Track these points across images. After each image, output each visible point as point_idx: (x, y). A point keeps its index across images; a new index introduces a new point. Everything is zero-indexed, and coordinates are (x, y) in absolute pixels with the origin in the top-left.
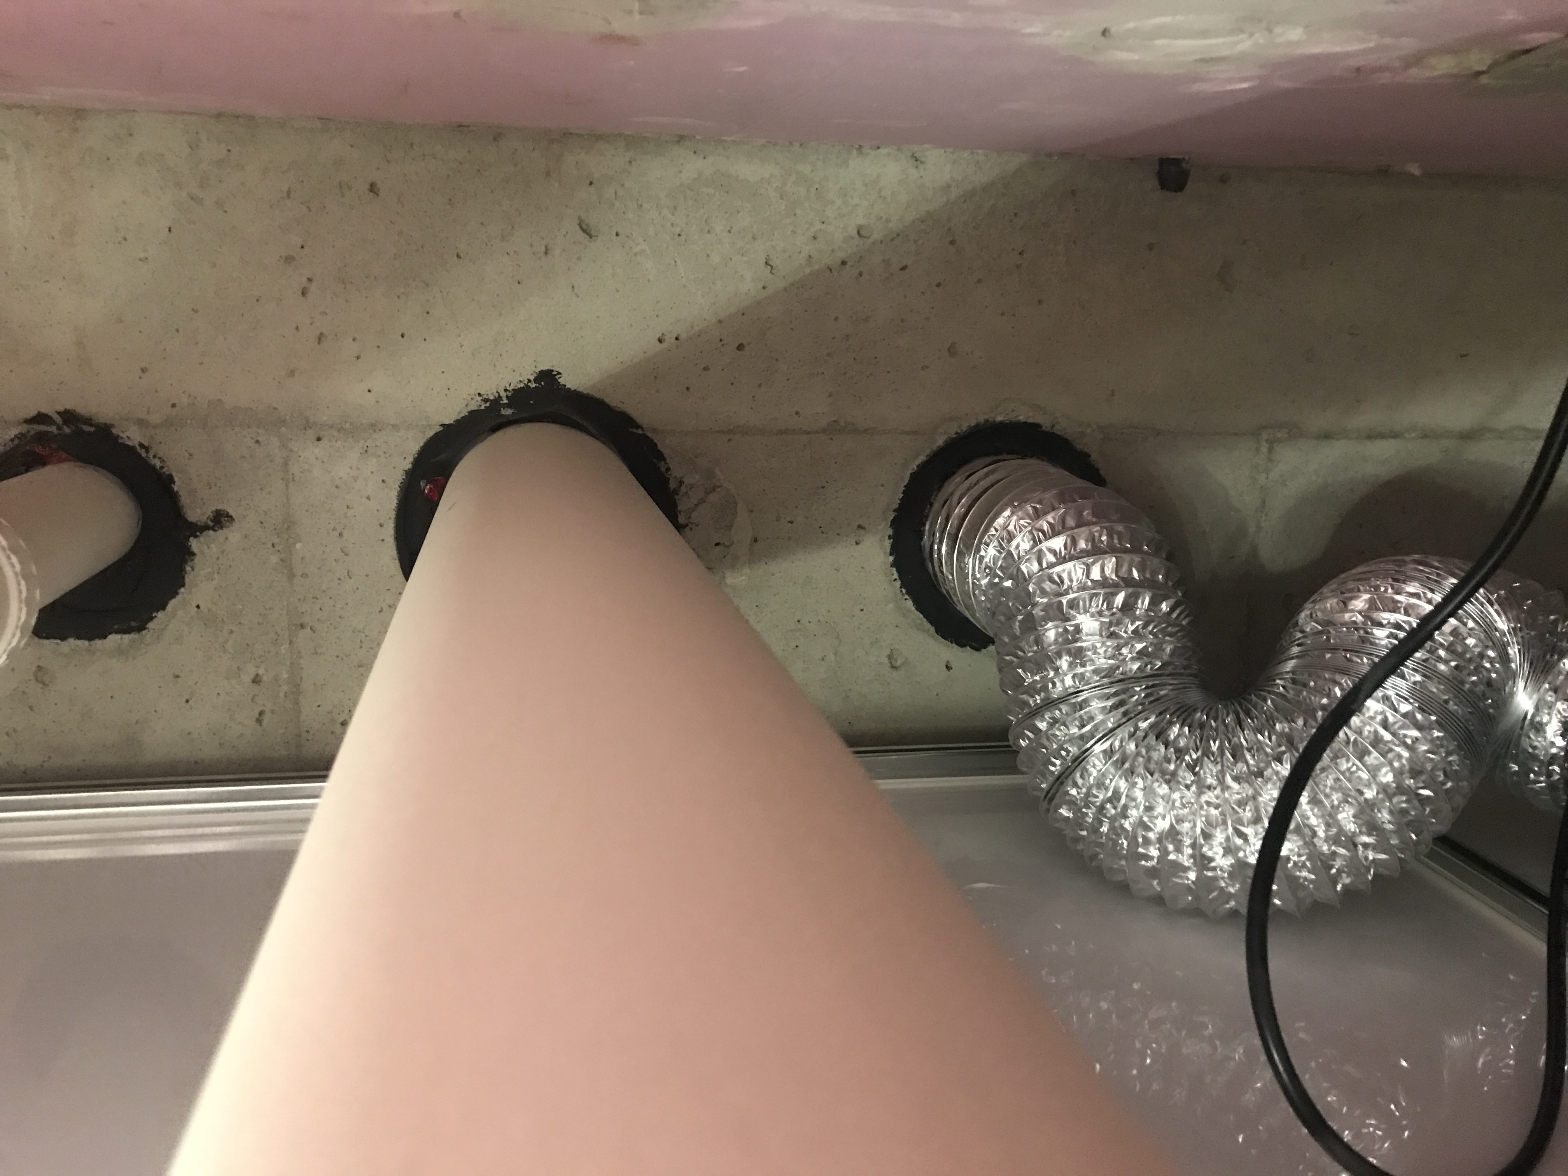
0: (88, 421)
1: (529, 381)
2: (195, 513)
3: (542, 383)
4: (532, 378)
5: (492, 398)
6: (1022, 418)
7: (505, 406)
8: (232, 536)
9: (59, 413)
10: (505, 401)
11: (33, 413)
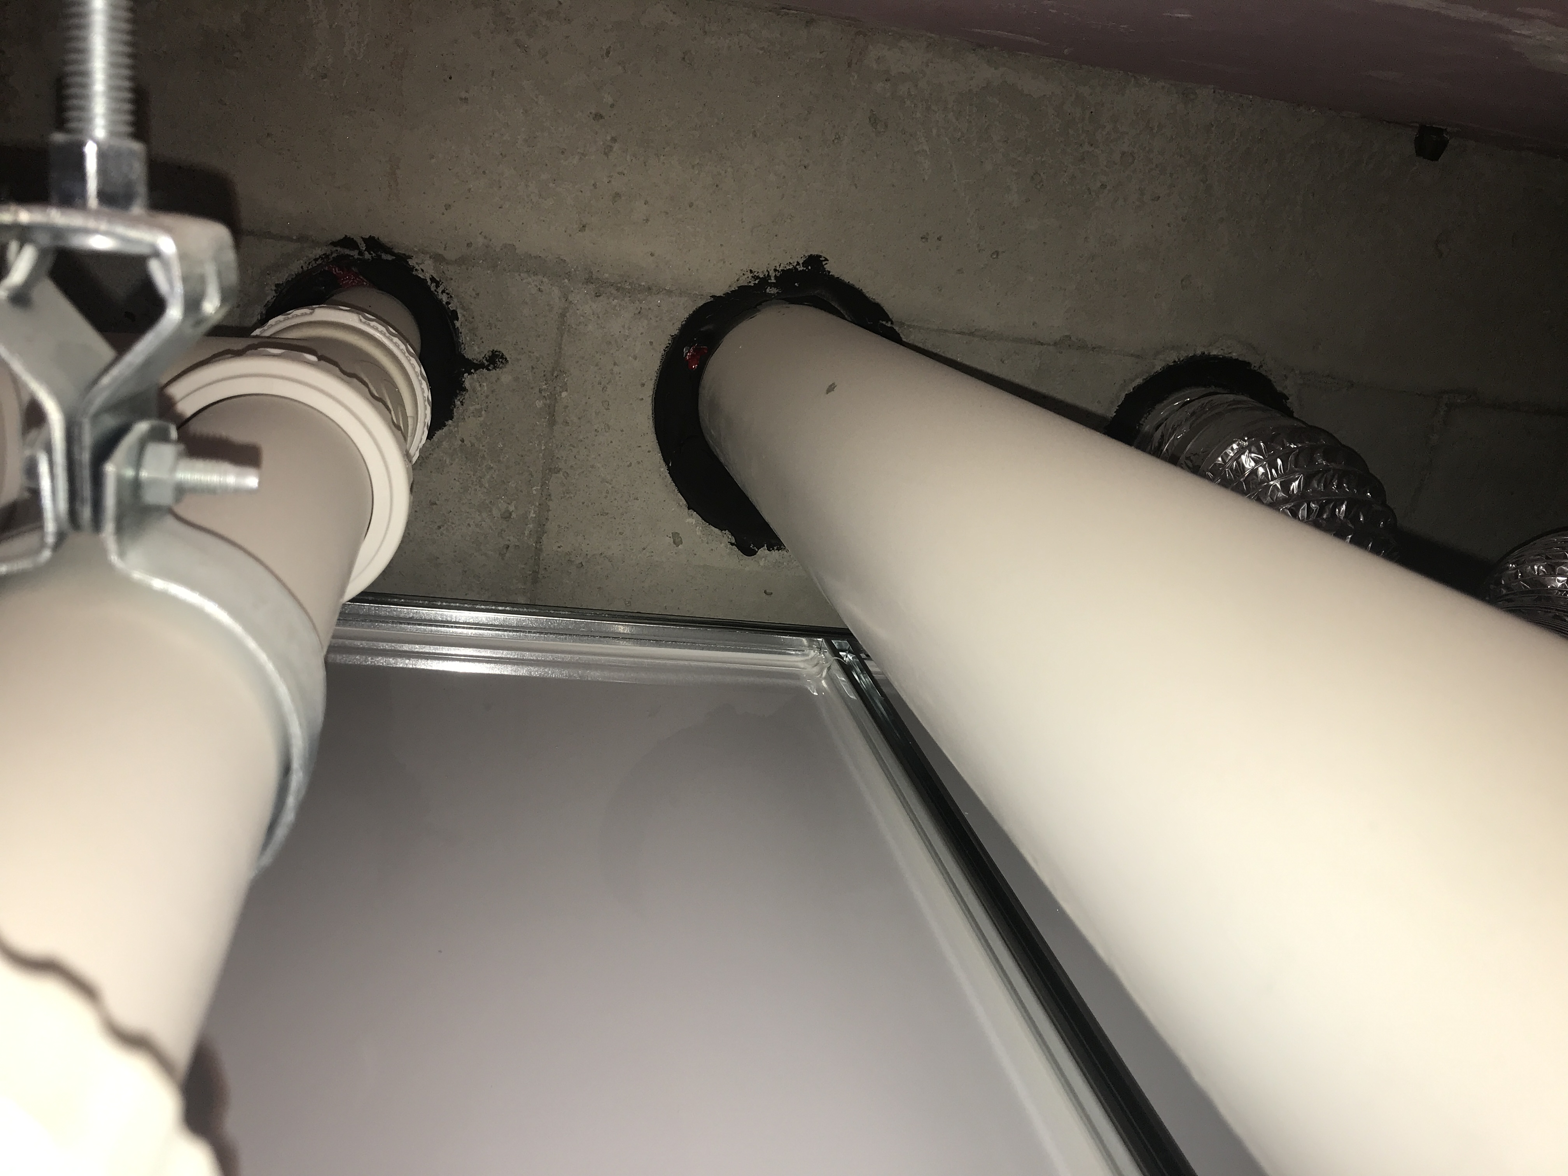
0: (388, 250)
1: (798, 264)
2: (474, 351)
3: (810, 268)
4: (801, 262)
5: (761, 276)
6: (1234, 355)
7: (772, 285)
8: (505, 376)
9: (364, 239)
10: (773, 280)
11: (339, 236)
